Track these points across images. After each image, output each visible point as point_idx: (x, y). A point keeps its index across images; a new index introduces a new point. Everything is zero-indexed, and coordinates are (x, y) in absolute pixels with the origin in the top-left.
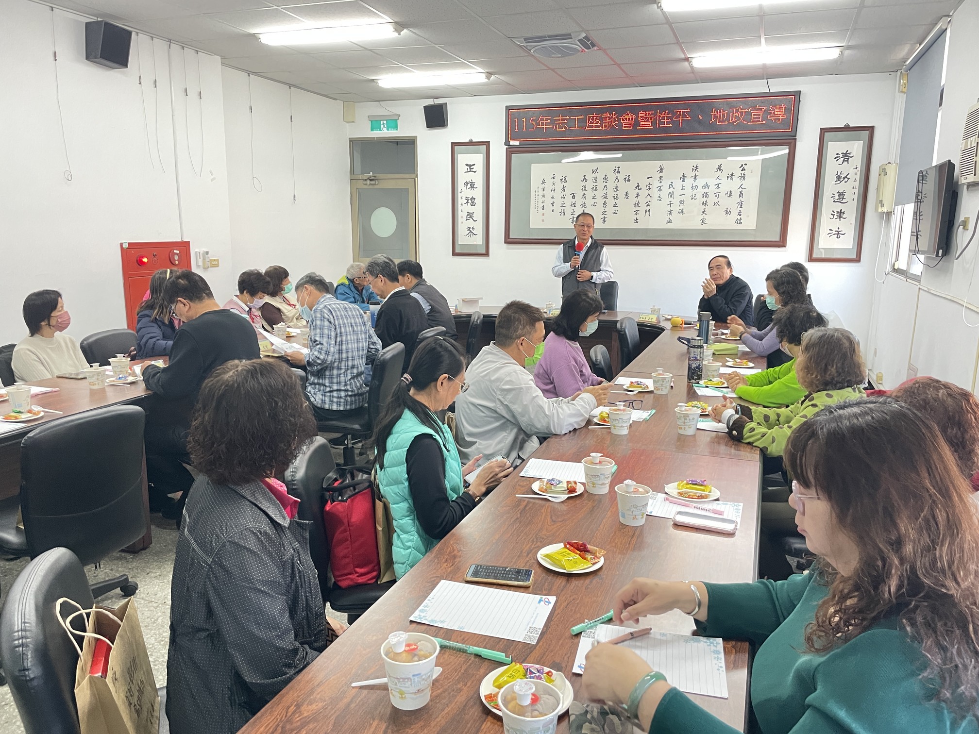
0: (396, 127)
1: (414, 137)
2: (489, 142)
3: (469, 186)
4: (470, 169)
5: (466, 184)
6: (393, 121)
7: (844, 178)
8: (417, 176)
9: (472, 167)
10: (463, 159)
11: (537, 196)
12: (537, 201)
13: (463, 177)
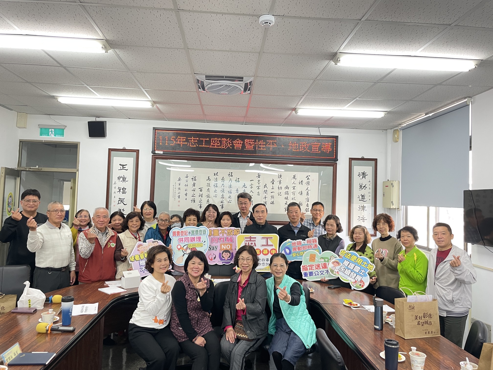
0: (63, 135)
1: (78, 142)
2: (138, 150)
3: (121, 179)
4: (123, 167)
5: (119, 178)
6: (61, 130)
7: (364, 187)
8: (78, 170)
9: (124, 167)
10: (117, 160)
11: (174, 189)
12: (174, 192)
13: (116, 172)
